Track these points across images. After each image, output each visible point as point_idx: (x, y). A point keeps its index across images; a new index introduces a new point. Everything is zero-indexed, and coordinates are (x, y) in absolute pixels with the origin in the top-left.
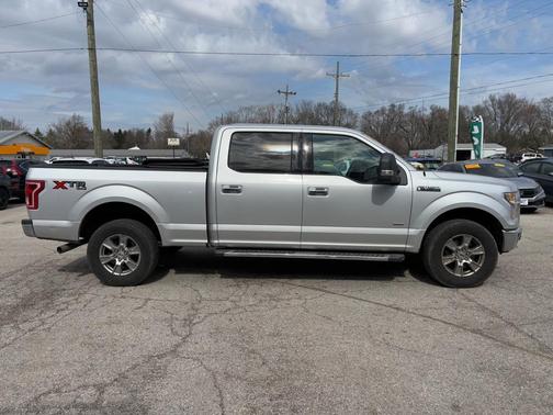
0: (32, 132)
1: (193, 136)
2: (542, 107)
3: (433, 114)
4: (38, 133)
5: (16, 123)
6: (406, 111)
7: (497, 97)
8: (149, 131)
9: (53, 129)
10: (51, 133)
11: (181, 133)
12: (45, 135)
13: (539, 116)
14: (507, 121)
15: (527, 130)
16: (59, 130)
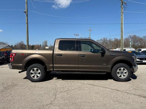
0: (11, 45)
1: (52, 46)
2: (143, 38)
3: (115, 40)
4: (12, 46)
5: (6, 43)
6: (108, 39)
7: (131, 36)
8: (41, 45)
9: (16, 45)
10: (15, 46)
11: (49, 46)
12: (14, 46)
13: (143, 41)
14: (134, 42)
15: (140, 44)
16: (17, 45)
